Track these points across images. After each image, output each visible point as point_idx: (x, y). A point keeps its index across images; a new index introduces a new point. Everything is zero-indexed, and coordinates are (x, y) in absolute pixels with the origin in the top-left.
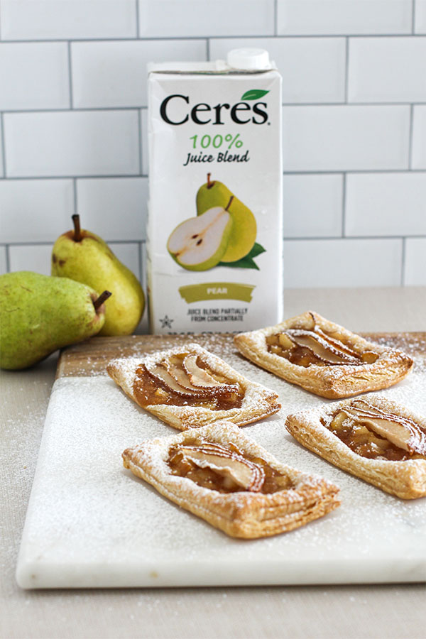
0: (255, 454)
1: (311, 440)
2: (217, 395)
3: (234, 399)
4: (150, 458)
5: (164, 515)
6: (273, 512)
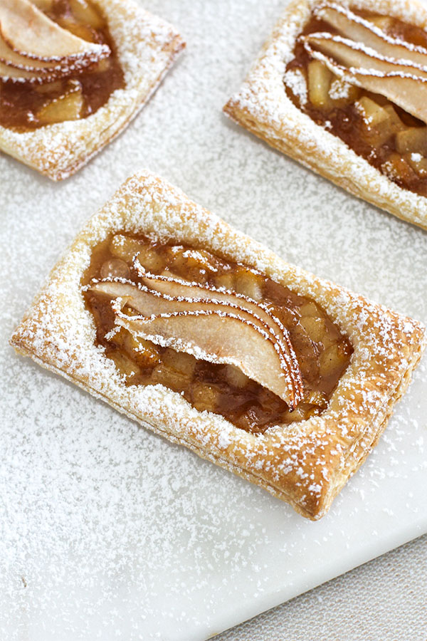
1: (291, 149)
2: (74, 74)
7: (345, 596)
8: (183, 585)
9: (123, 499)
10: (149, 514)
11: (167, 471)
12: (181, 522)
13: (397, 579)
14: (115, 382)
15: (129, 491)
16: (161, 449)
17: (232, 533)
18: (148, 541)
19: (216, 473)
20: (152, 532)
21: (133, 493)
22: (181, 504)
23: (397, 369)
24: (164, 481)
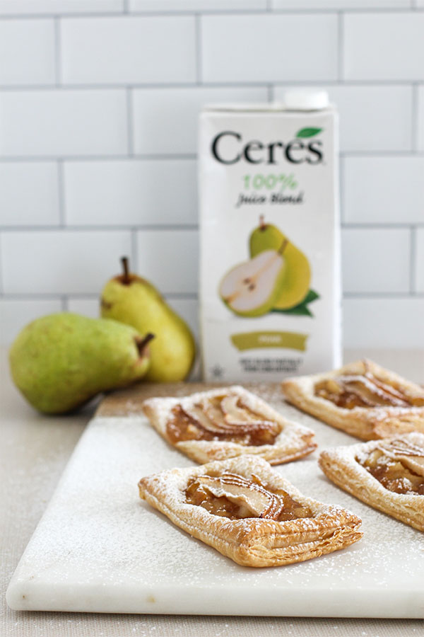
1: (343, 478)
2: (249, 433)
3: (268, 437)
4: (165, 486)
6: (284, 540)
8: (151, 573)
10: (157, 553)
21: (155, 546)
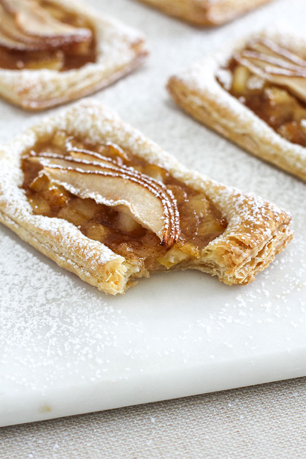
0: (146, 155)
1: (210, 115)
3: (84, 50)
5: (34, 281)
7: (176, 422)
8: (32, 360)
9: (3, 296)
10: (21, 310)
11: (46, 285)
12: (46, 319)
13: (227, 419)
14: (27, 210)
15: (10, 292)
16: (47, 272)
17: (87, 334)
18: (13, 326)
19: (86, 294)
20: (18, 321)
21: (12, 293)
22: (50, 308)
23: (262, 233)
24: (41, 292)
